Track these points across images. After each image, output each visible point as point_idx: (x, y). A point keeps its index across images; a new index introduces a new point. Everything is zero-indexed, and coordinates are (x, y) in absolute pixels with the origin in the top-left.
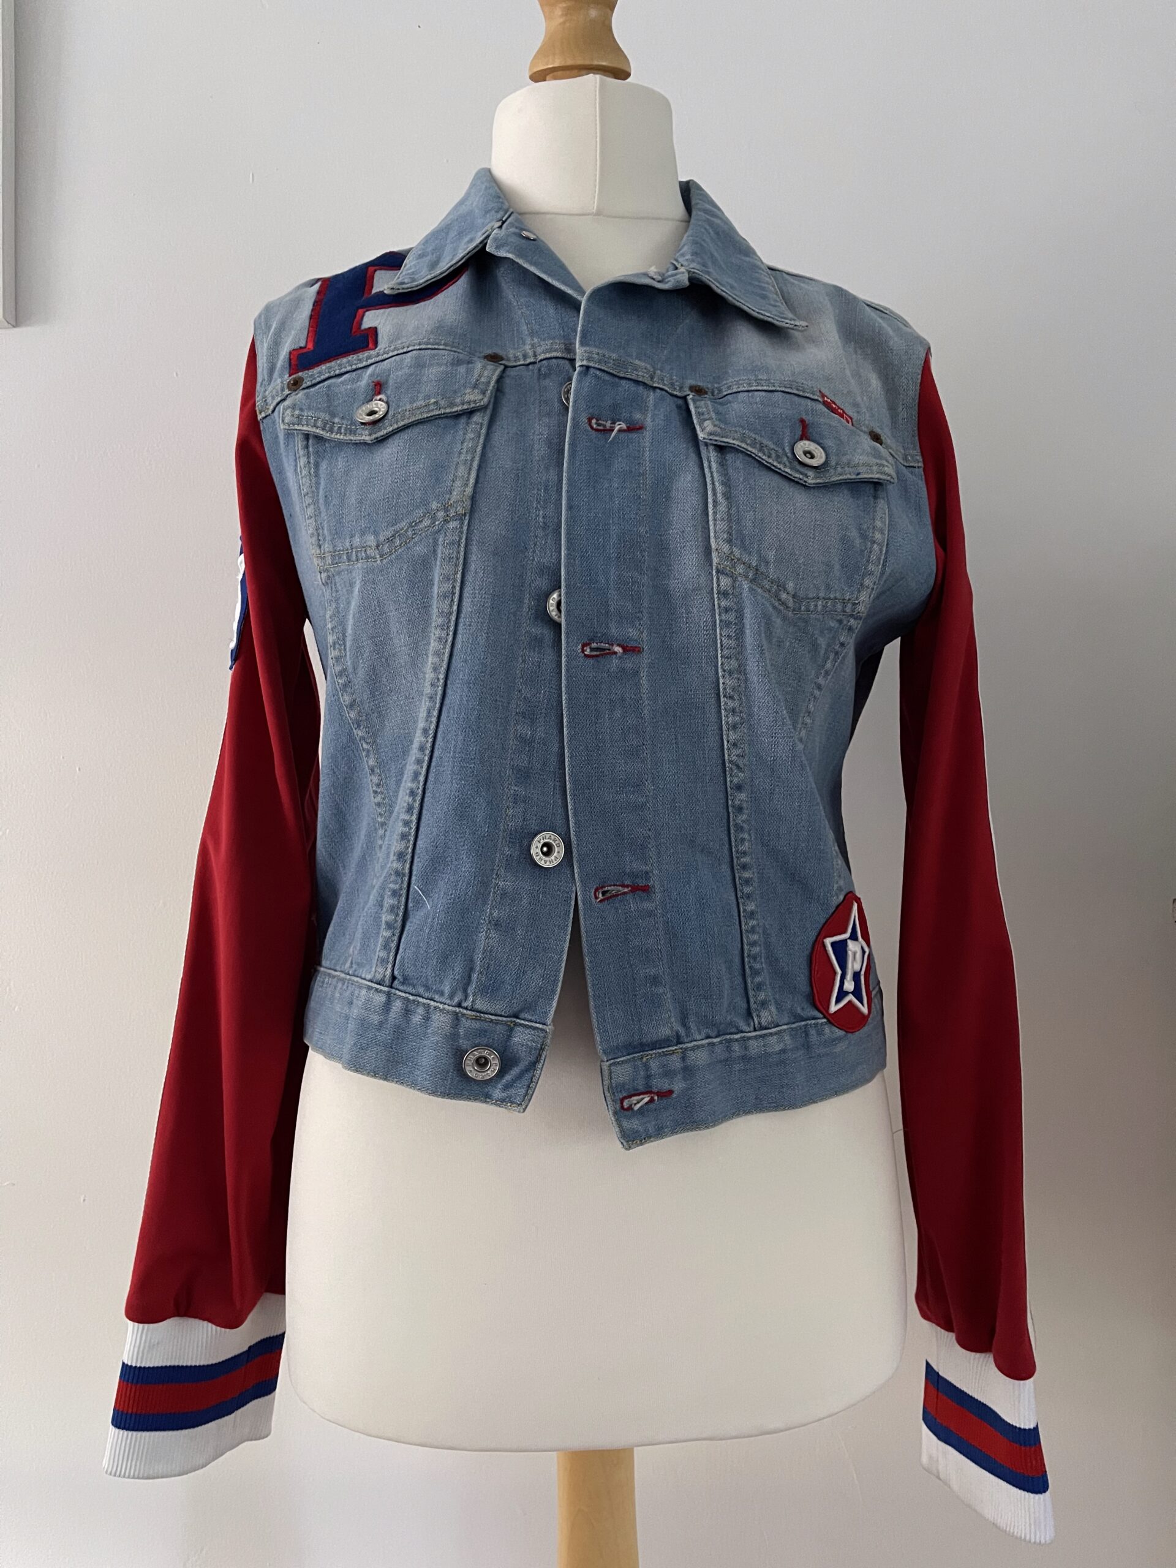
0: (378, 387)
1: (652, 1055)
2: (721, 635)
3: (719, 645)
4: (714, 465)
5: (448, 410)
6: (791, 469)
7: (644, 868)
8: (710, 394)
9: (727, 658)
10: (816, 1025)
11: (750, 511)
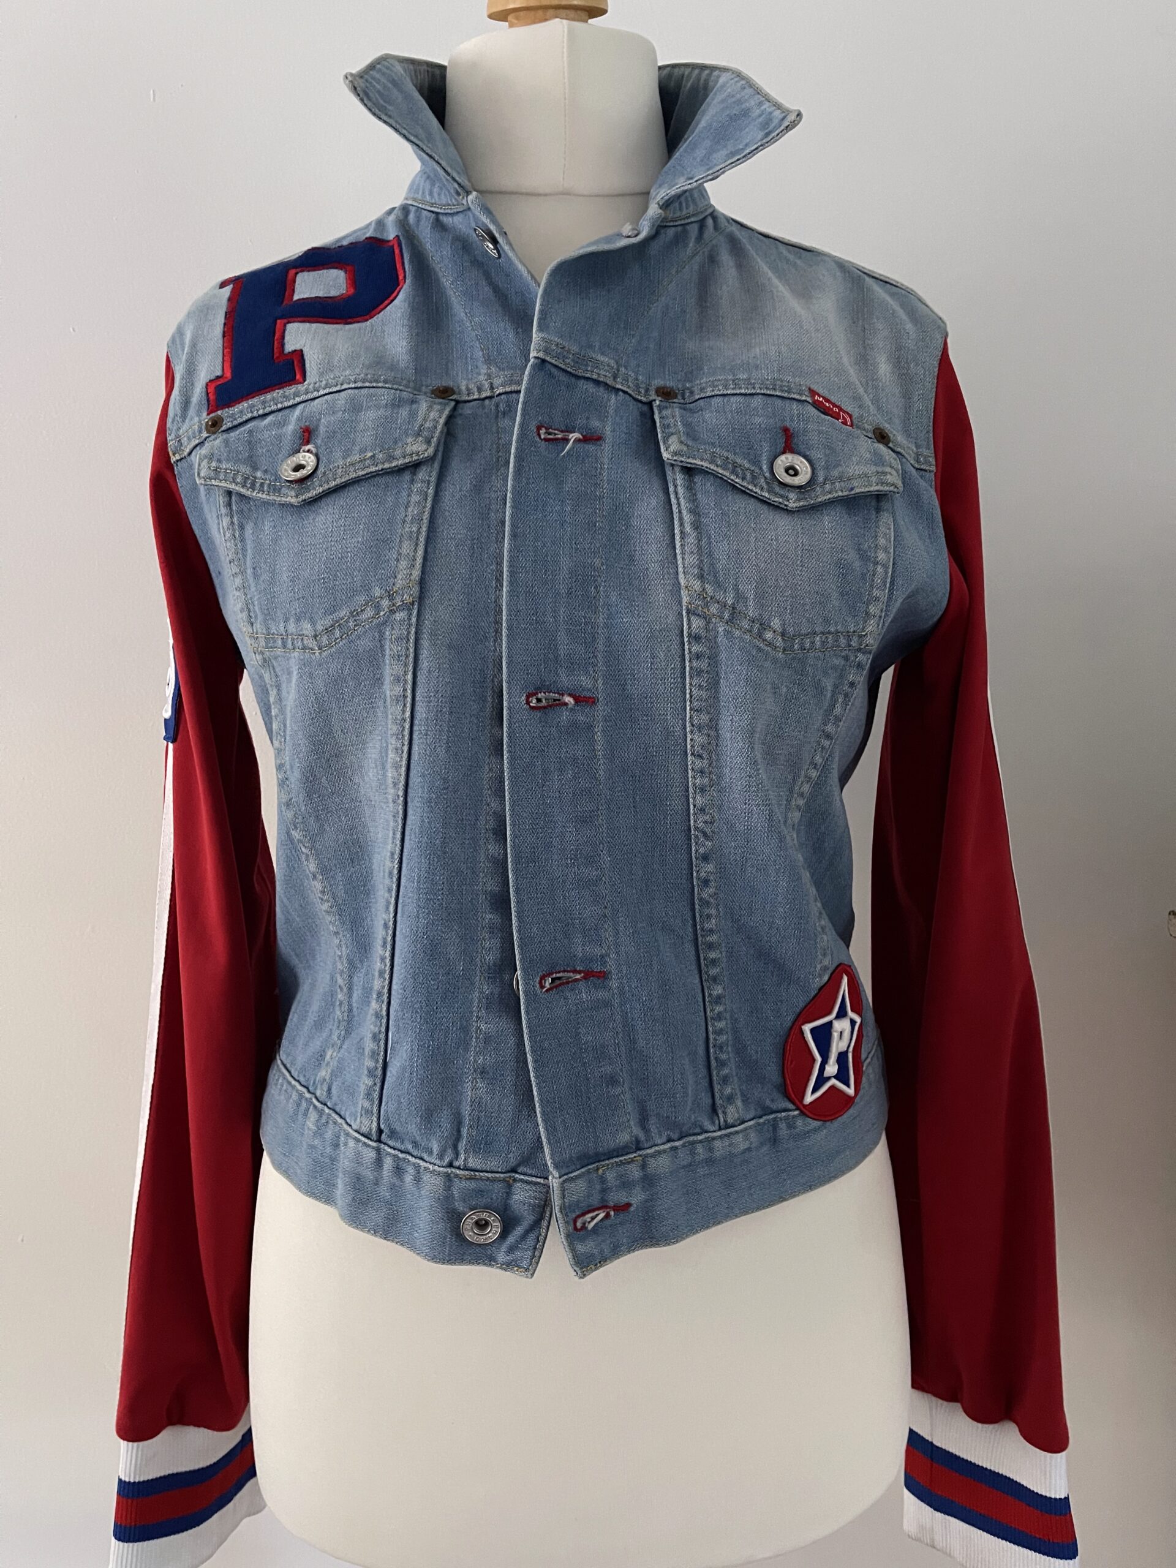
0: (307, 435)
1: (608, 1165)
2: (691, 684)
3: (688, 696)
4: (680, 490)
5: (387, 466)
6: (769, 492)
7: (597, 951)
8: (679, 397)
9: (697, 711)
10: (787, 1118)
11: (722, 541)
